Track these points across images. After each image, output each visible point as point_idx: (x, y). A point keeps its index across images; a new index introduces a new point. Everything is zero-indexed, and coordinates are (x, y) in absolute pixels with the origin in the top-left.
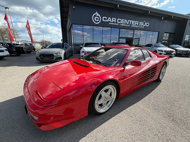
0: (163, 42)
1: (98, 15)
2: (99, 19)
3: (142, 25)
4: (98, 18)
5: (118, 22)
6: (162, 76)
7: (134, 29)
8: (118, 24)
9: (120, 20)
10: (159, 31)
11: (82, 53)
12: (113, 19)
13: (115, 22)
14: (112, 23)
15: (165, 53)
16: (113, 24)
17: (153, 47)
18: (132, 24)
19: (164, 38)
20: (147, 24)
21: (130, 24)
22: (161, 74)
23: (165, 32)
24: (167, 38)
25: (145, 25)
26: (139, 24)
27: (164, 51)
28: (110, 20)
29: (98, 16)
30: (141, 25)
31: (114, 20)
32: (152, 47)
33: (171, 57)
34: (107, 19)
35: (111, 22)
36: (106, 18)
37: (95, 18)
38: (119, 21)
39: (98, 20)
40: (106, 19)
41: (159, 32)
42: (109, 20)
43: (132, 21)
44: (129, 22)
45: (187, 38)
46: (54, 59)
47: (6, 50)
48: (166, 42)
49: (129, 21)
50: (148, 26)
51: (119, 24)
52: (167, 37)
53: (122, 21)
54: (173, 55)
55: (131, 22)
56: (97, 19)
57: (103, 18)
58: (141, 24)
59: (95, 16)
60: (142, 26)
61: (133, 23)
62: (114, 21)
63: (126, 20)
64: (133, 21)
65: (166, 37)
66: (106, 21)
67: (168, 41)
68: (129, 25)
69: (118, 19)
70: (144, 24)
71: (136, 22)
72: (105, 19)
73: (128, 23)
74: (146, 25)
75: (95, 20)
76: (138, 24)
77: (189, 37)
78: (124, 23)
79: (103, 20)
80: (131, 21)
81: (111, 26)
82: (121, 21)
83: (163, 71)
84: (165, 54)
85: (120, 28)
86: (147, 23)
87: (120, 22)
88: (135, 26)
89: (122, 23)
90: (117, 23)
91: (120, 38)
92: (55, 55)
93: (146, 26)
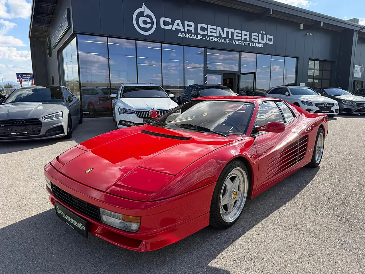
0: (310, 81)
1: (148, 12)
2: (152, 23)
3: (257, 41)
4: (149, 20)
5: (200, 32)
6: (319, 157)
7: (240, 50)
8: (200, 37)
9: (205, 26)
10: (297, 56)
11: (120, 113)
12: (186, 23)
13: (193, 31)
14: (185, 33)
15: (318, 109)
16: (187, 36)
17: (289, 95)
18: (235, 38)
19: (310, 73)
20: (269, 39)
21: (230, 37)
22: (317, 152)
23: (311, 57)
24: (317, 73)
25: (264, 42)
26: (250, 37)
27: (314, 104)
29: (148, 16)
30: (255, 41)
31: (189, 26)
32: (287, 93)
33: (330, 117)
34: (172, 24)
35: (182, 32)
36: (170, 21)
37: (141, 19)
38: (203, 29)
39: (149, 26)
41: (297, 59)
42: (178, 25)
43: (233, 30)
44: (228, 33)
45: (357, 73)
46: (43, 132)
48: (316, 81)
49: (228, 30)
50: (272, 43)
51: (204, 36)
52: (316, 70)
53: (210, 30)
54: (335, 113)
55: (233, 33)
56: (145, 22)
57: (162, 19)
58: (255, 37)
59: (141, 14)
60: (259, 43)
61: (236, 34)
62: (190, 28)
63: (219, 28)
64: (236, 31)
65: (314, 69)
67: (319, 79)
68: (227, 41)
69: (200, 25)
70: (262, 39)
71: (243, 32)
72: (166, 23)
73: (224, 35)
74: (266, 41)
75: (142, 25)
76: (247, 37)
77: (361, 69)
78: (215, 35)
79: (162, 26)
80: (231, 31)
82: (207, 30)
83: (319, 144)
84: (317, 111)
85: (206, 48)
86: (268, 36)
87: (205, 33)
88: (242, 43)
89: (210, 34)
90: (197, 33)
91: (207, 72)
92: (43, 121)
93: (268, 42)
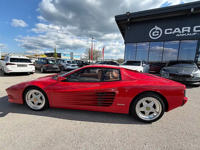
2: (160, 33)
4: (158, 32)
5: (195, 31)
8: (194, 34)
12: (183, 28)
13: (189, 32)
14: (182, 34)
28: (179, 31)
31: (185, 29)
34: (173, 31)
35: (179, 34)
39: (157, 35)
40: (171, 31)
42: (177, 30)
47: (77, 65)
51: (198, 32)
56: (156, 33)
57: (166, 30)
66: (171, 33)
72: (169, 31)
75: (153, 35)
79: (166, 33)
81: (180, 39)
85: (199, 39)
